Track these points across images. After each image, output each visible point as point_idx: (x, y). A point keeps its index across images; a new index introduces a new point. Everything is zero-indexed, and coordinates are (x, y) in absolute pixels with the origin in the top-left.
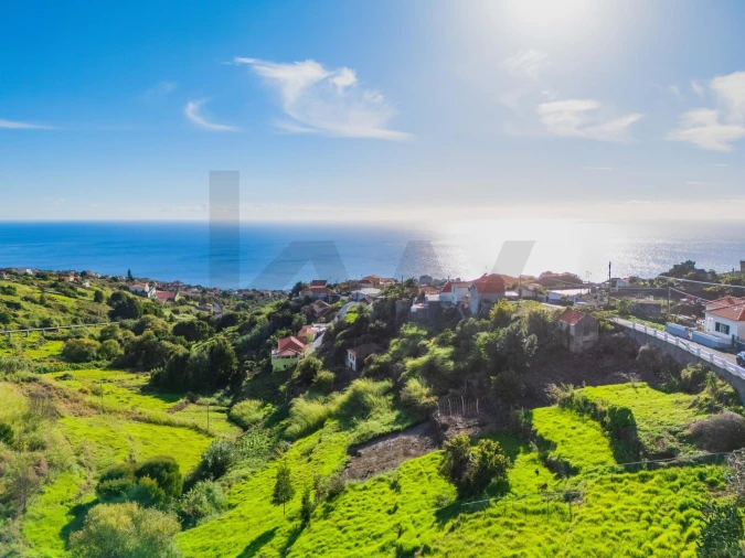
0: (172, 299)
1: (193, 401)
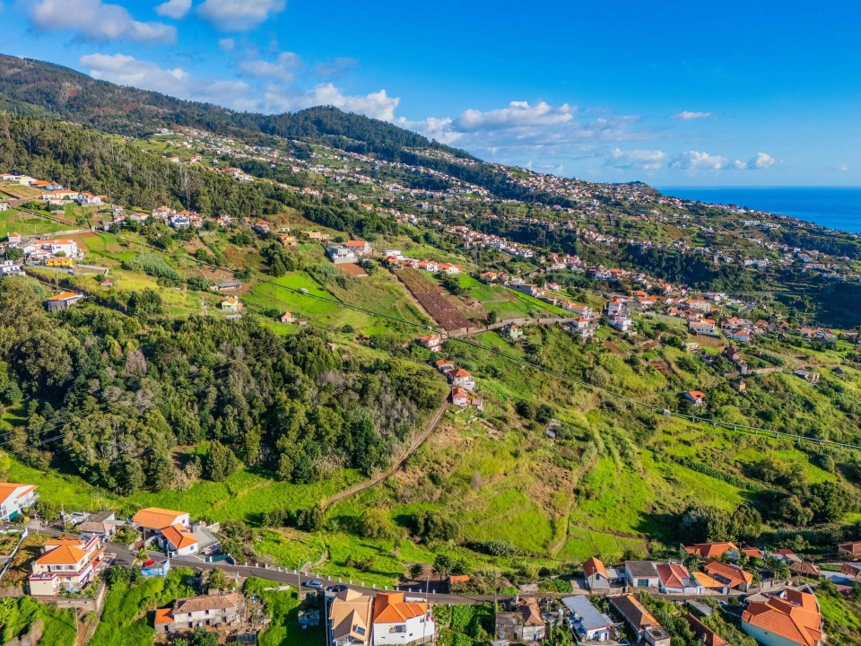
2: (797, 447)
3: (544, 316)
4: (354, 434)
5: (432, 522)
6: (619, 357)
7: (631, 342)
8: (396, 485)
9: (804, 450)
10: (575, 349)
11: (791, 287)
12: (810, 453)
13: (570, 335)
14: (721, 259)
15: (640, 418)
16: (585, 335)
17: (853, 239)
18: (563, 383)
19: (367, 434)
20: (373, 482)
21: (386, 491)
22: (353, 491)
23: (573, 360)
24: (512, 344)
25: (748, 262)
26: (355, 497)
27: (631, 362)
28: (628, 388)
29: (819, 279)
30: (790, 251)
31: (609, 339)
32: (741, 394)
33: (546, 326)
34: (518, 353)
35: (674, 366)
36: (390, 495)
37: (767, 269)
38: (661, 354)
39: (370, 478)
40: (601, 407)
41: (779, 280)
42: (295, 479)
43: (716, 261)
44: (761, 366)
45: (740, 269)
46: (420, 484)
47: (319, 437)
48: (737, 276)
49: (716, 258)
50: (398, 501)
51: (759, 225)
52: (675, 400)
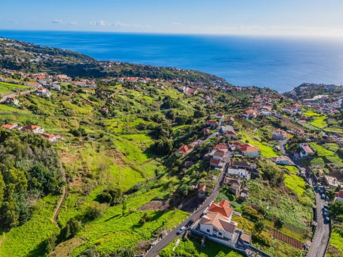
0: (192, 94)
1: (155, 159)
2: (138, 117)
3: (21, 91)
4: (36, 177)
5: (114, 192)
6: (69, 102)
7: (67, 95)
8: (76, 190)
9: (140, 118)
10: (50, 103)
11: (52, 69)
12: (142, 118)
13: (42, 97)
14: (19, 60)
15: (96, 124)
16: (48, 96)
17: (51, 49)
18: (60, 119)
19: (44, 173)
20: (64, 195)
21: (74, 195)
22: (59, 205)
23: (53, 108)
24: (20, 108)
25: (31, 60)
26: (64, 208)
27: (75, 103)
28: (83, 114)
29: (60, 65)
30: (38, 55)
31: (58, 95)
32: (114, 105)
33: (27, 95)
34: (26, 111)
35: (89, 100)
36: (79, 196)
37: (40, 62)
38: (81, 97)
39: (62, 194)
40: (81, 124)
41: (46, 67)
42: (21, 221)
43: (18, 61)
44: (111, 94)
45: (29, 63)
46: (86, 183)
47: (18, 190)
48: (29, 67)
49: (17, 60)
50: (85, 195)
51: (13, 45)
52: (100, 113)
